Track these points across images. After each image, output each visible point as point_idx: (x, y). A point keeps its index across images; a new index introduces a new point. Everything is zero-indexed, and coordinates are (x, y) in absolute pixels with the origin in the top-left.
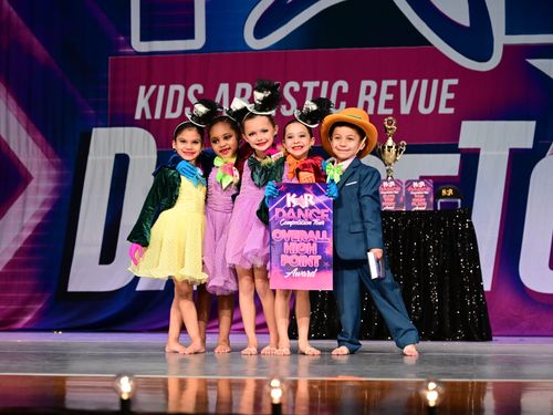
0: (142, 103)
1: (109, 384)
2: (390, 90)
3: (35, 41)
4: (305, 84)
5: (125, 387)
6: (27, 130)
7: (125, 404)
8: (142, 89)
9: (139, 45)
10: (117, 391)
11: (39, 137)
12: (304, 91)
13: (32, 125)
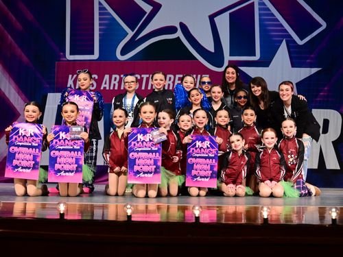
0: (70, 82)
1: (54, 206)
2: (179, 79)
3: (23, 54)
4: (143, 76)
5: (62, 208)
6: (18, 93)
7: (62, 215)
8: (70, 76)
9: (69, 57)
10: (58, 210)
11: (24, 96)
12: (142, 79)
13: (20, 91)
